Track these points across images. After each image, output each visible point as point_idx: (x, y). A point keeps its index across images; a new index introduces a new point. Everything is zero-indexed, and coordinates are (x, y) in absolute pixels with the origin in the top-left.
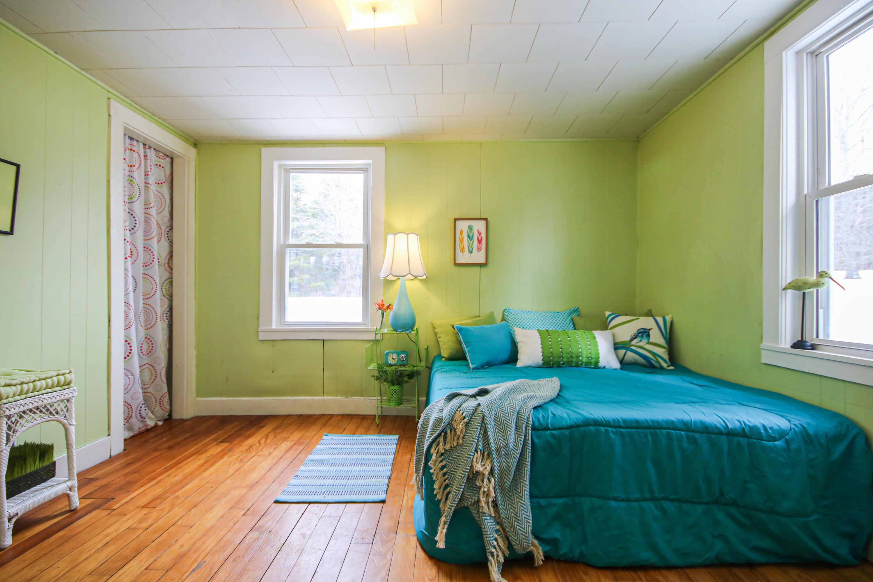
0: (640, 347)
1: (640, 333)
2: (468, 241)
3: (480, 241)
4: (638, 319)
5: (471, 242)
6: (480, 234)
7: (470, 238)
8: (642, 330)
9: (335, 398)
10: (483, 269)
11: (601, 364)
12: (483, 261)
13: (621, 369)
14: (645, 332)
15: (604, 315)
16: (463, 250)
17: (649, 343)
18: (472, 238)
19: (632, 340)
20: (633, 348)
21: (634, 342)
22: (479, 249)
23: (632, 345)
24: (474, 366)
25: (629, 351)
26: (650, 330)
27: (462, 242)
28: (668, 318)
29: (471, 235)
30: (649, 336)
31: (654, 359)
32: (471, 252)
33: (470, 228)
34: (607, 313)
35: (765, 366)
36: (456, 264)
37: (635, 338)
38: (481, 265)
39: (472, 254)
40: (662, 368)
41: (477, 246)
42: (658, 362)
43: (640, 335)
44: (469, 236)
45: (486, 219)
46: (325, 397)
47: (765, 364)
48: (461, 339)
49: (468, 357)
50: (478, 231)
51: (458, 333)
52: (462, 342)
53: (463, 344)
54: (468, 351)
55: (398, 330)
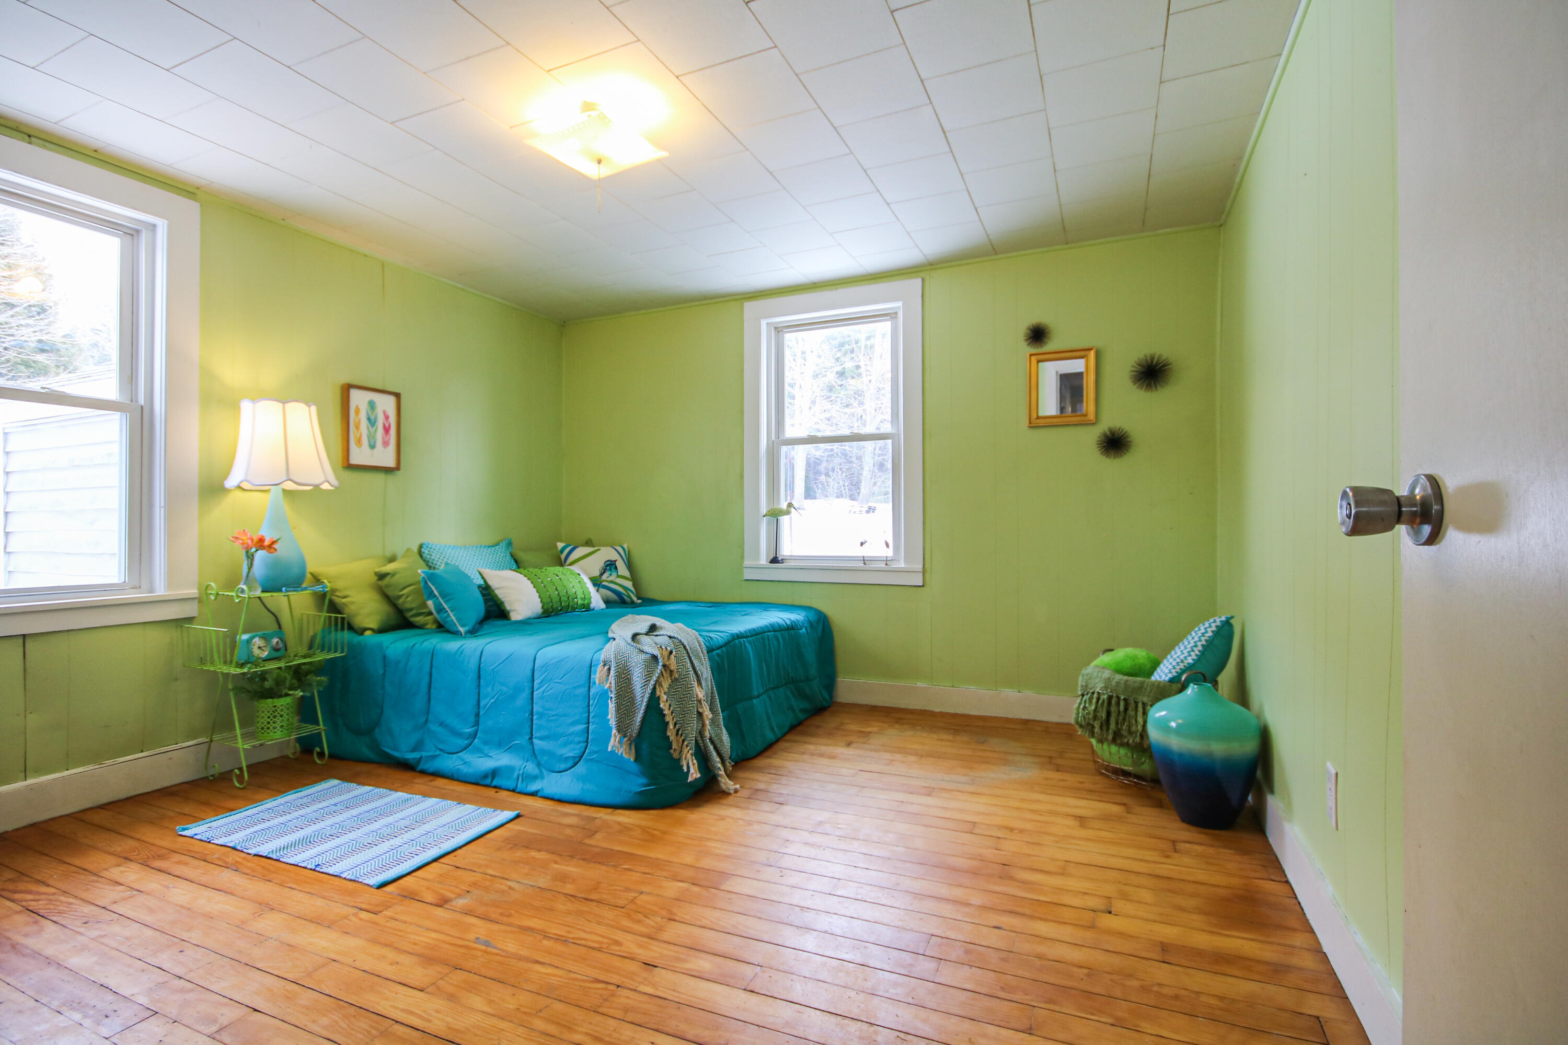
0: (611, 582)
1: (607, 566)
2: (368, 428)
3: (387, 430)
4: (599, 549)
5: (372, 430)
6: (387, 418)
7: (372, 422)
8: (608, 563)
9: (66, 773)
10: (390, 478)
11: (592, 606)
12: (391, 463)
13: (607, 608)
14: (612, 564)
15: (556, 547)
16: (359, 442)
17: (618, 576)
18: (375, 422)
19: (602, 574)
20: (604, 583)
21: (605, 577)
22: (386, 444)
23: (604, 581)
24: (467, 628)
25: (602, 588)
26: (615, 561)
27: (357, 427)
28: (625, 546)
29: (372, 417)
30: (616, 568)
31: (626, 594)
32: (372, 447)
33: (372, 405)
34: (560, 545)
35: (746, 582)
36: (350, 467)
37: (604, 572)
38: (387, 470)
39: (375, 451)
40: (633, 602)
41: (383, 439)
42: (629, 597)
43: (608, 568)
44: (369, 419)
45: (397, 396)
46: (30, 781)
47: (746, 580)
48: (433, 591)
49: (450, 617)
50: (384, 412)
51: (426, 583)
52: (435, 596)
53: (438, 598)
54: (449, 608)
55: (284, 589)
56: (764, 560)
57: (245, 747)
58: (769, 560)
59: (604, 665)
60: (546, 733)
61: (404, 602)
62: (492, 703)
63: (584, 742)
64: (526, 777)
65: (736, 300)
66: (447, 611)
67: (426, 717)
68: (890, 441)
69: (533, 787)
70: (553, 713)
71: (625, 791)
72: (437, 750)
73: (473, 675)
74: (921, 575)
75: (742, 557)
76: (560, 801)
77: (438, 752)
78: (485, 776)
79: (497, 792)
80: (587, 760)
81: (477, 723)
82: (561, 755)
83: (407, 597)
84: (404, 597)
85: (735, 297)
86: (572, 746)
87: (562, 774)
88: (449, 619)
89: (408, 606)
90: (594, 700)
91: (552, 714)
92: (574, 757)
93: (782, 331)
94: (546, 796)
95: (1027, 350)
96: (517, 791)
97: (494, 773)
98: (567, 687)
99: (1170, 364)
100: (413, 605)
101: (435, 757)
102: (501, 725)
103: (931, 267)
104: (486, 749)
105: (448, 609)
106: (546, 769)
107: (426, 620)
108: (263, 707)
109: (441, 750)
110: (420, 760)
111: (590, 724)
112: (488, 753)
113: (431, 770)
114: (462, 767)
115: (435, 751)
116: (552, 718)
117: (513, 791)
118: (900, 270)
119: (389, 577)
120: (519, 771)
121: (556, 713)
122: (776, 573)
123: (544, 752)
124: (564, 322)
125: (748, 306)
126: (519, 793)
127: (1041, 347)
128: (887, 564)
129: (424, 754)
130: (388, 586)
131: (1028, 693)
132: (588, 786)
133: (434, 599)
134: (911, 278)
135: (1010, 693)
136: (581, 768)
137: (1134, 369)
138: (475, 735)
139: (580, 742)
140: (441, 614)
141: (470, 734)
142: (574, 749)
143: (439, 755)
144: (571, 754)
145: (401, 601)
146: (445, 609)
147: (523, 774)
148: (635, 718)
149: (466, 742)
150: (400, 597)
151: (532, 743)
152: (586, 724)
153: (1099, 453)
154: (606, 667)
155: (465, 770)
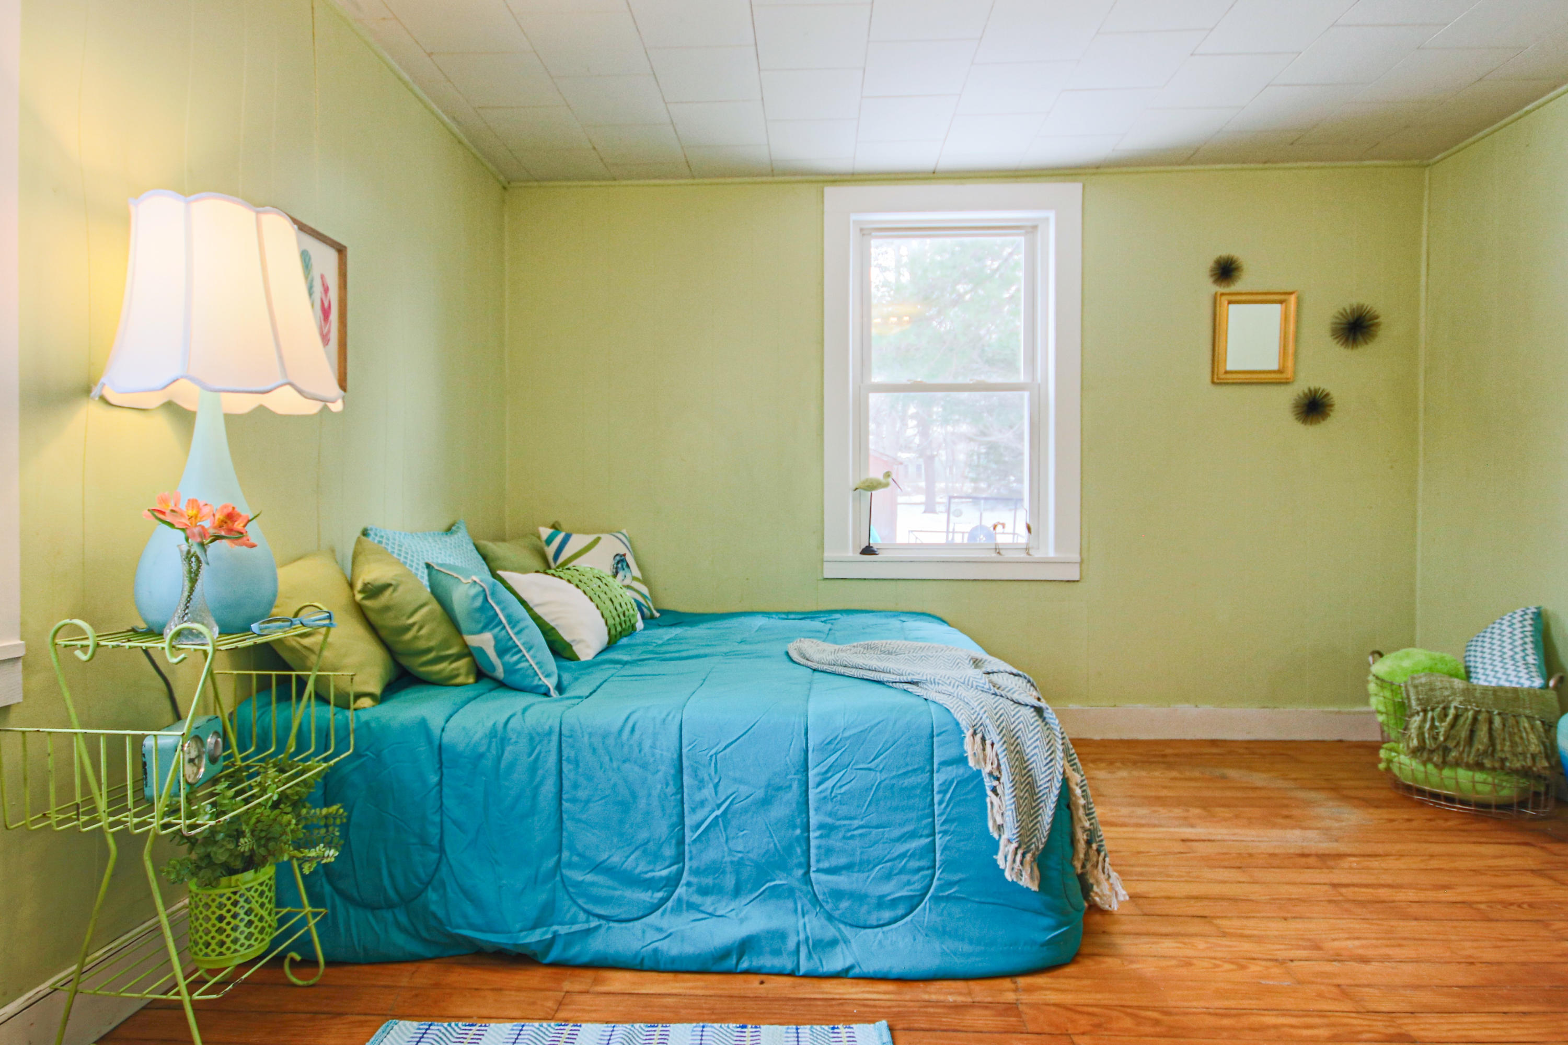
1: (618, 563)
3: (326, 313)
4: (600, 538)
8: (618, 558)
14: (623, 560)
17: (633, 579)
19: (615, 576)
21: (618, 580)
22: (324, 338)
26: (624, 555)
28: (627, 535)
30: (628, 566)
34: (545, 532)
35: (826, 582)
37: (617, 573)
40: (652, 617)
42: (650, 608)
45: (337, 248)
47: (827, 579)
48: (497, 615)
49: (527, 661)
50: (322, 277)
51: (486, 599)
52: (500, 622)
53: (504, 627)
54: (523, 644)
55: (255, 627)
56: (852, 553)
57: (196, 996)
58: (860, 550)
59: (975, 733)
60: (843, 861)
61: (416, 638)
62: (717, 817)
63: (928, 868)
64: (814, 945)
65: (812, 182)
66: (520, 651)
67: (555, 858)
68: (1026, 394)
69: (836, 963)
70: (856, 823)
71: (1025, 944)
72: (591, 918)
73: (666, 769)
74: (1077, 567)
75: (821, 546)
76: (900, 980)
77: (594, 923)
78: (725, 954)
79: (762, 983)
80: (936, 899)
81: (680, 858)
82: (881, 897)
83: (421, 628)
84: (416, 628)
85: (810, 178)
86: (904, 878)
87: (886, 929)
88: (523, 665)
89: (422, 644)
90: (944, 792)
91: (856, 826)
92: (912, 897)
93: (870, 234)
94: (871, 974)
95: (1211, 288)
96: (801, 973)
97: (745, 946)
98: (884, 776)
99: (1377, 317)
100: (432, 643)
101: (588, 932)
102: (740, 855)
103: (1095, 171)
104: (708, 903)
105: (522, 648)
106: (845, 924)
107: (454, 669)
108: (221, 896)
109: (599, 917)
110: (551, 943)
111: (938, 837)
112: (715, 910)
113: (585, 959)
114: (664, 946)
115: (587, 921)
116: (856, 832)
117: (791, 974)
118: (1058, 168)
119: (391, 589)
120: (798, 934)
121: (861, 823)
122: (869, 568)
123: (837, 895)
124: (509, 183)
125: (829, 191)
126: (804, 976)
127: (1228, 285)
128: (1028, 554)
129: (563, 930)
130: (387, 609)
131: (1207, 708)
132: (950, 945)
133: (497, 630)
134: (1064, 181)
135: (1186, 709)
136: (924, 912)
137: (1338, 321)
138: (673, 882)
139: (920, 869)
140: (507, 658)
141: (668, 878)
142: (909, 883)
143: (597, 928)
144: (904, 893)
145: (409, 636)
146: (517, 646)
147: (807, 939)
148: (1040, 818)
149: (660, 895)
150: (408, 628)
151: (808, 881)
152: (928, 836)
153: (1294, 418)
154: (979, 736)
155: (672, 948)
